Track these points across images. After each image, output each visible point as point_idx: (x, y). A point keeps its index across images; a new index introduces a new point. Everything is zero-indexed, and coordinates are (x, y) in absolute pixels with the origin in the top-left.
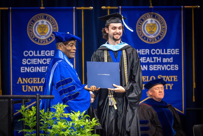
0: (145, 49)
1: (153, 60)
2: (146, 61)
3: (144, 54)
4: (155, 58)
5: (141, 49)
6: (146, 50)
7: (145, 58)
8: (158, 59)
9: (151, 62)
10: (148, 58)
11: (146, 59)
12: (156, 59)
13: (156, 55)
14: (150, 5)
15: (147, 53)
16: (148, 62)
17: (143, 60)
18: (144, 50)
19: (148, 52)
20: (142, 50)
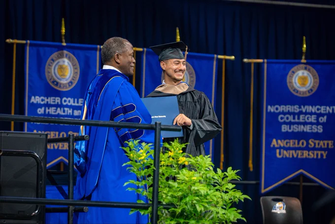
0: (56, 96)
1: (64, 111)
2: (56, 112)
3: (54, 103)
4: (66, 109)
5: (50, 97)
6: (57, 98)
7: (55, 108)
8: (69, 111)
9: (63, 114)
10: (59, 109)
11: (56, 110)
12: (67, 111)
13: (67, 106)
14: (62, 42)
15: (58, 103)
16: (58, 114)
17: (53, 111)
18: (54, 98)
19: (59, 101)
20: (52, 98)
